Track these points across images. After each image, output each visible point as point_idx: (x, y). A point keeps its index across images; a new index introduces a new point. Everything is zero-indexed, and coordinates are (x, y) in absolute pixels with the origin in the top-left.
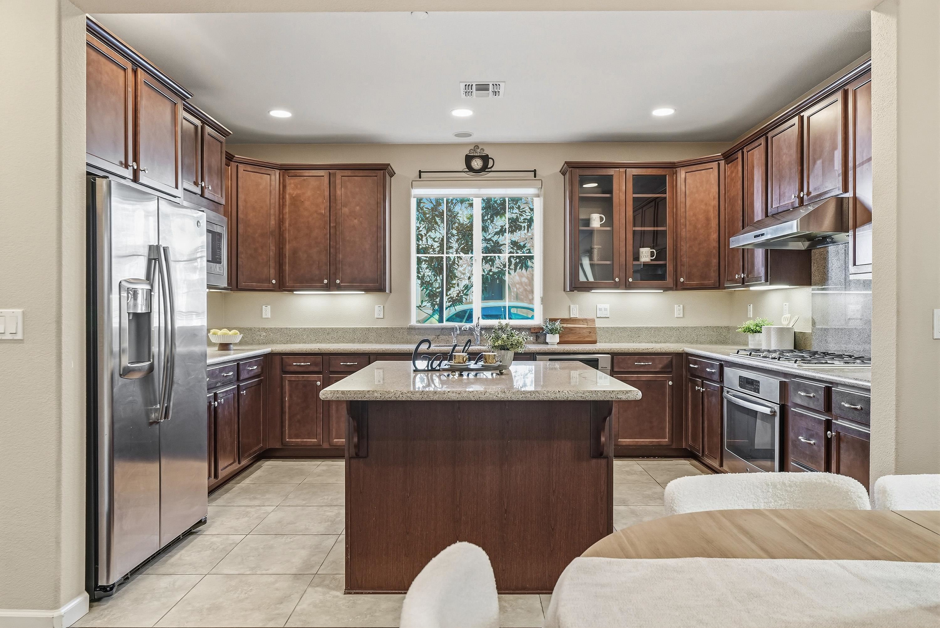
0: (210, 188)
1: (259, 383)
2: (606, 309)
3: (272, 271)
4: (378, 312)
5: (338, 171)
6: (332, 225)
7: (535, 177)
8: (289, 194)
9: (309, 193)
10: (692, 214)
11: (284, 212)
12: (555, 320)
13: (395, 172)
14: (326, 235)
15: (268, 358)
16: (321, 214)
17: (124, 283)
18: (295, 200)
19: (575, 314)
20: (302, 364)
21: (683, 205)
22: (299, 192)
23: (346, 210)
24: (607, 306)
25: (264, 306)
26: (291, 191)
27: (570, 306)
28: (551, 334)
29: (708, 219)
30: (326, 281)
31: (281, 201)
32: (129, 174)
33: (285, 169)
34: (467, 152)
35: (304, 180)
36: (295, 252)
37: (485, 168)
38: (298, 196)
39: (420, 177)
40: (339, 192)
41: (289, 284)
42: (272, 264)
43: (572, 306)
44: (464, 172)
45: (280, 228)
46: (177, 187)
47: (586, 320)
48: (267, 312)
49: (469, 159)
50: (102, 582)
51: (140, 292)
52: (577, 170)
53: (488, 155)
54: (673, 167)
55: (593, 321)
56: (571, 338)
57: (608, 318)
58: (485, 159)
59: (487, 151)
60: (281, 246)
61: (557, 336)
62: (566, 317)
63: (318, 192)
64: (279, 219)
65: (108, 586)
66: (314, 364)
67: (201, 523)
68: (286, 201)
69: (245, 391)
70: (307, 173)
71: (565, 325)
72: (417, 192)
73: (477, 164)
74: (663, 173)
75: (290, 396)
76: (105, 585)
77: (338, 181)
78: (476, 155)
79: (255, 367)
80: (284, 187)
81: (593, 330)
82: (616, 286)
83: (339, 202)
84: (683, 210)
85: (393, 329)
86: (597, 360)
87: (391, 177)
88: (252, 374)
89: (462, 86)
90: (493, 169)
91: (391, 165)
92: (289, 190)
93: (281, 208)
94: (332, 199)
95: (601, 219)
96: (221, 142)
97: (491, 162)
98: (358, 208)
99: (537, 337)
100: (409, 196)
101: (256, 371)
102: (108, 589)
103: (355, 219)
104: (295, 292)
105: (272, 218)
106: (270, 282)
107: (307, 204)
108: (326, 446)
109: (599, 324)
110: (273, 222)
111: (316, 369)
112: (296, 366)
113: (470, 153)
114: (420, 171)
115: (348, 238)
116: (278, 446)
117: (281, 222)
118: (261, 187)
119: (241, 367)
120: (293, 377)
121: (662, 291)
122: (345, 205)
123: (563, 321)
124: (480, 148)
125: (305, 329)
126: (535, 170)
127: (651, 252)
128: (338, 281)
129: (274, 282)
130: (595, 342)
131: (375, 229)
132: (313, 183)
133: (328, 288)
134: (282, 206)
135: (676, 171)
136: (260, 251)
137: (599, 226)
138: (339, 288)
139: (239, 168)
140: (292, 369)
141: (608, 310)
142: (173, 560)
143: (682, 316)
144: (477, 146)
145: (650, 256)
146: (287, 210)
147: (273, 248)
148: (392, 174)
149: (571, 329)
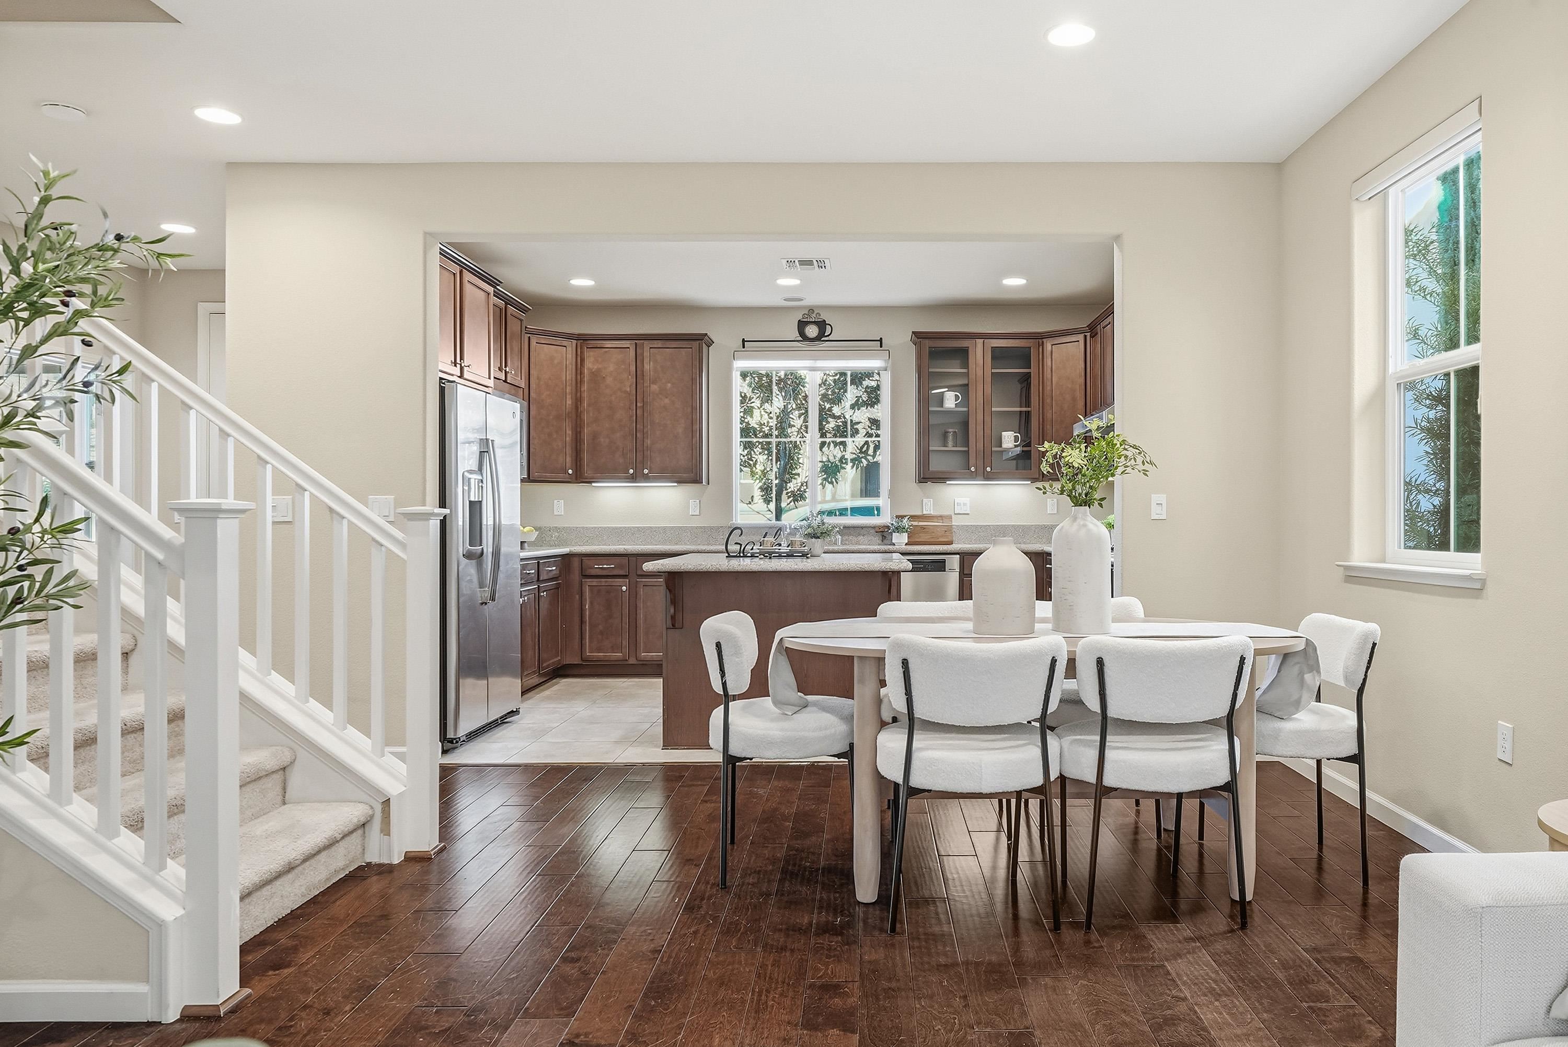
0: (513, 372)
1: (557, 587)
2: (965, 504)
3: (568, 459)
4: (694, 509)
5: (646, 342)
6: (639, 404)
7: (881, 347)
8: (588, 369)
9: (612, 368)
10: (1058, 393)
11: (582, 389)
12: (903, 517)
13: (714, 341)
14: (632, 416)
15: (566, 559)
16: (626, 392)
17: (466, 474)
18: (595, 375)
19: (928, 510)
20: (605, 566)
21: (1049, 383)
22: (600, 366)
23: (654, 387)
24: (967, 500)
25: (556, 501)
26: (590, 366)
27: (922, 501)
28: (898, 532)
29: (1074, 399)
30: (631, 471)
31: (579, 377)
32: (457, 371)
33: (582, 339)
34: (800, 317)
35: (606, 352)
36: (595, 436)
37: (819, 338)
38: (599, 370)
39: (744, 347)
40: (647, 367)
41: (587, 472)
42: (569, 450)
43: (925, 500)
44: (798, 341)
45: (577, 408)
46: (489, 378)
47: (941, 516)
48: (559, 507)
49: (802, 325)
50: (450, 735)
51: (472, 481)
52: (927, 341)
53: (824, 321)
54: (1039, 338)
55: (950, 517)
56: (924, 538)
57: (968, 514)
58: (822, 325)
59: (824, 316)
60: (579, 430)
61: (905, 535)
62: (919, 513)
63: (623, 367)
64: (576, 399)
65: (455, 739)
66: (620, 566)
67: (513, 713)
68: (584, 376)
69: (545, 593)
70: (609, 344)
71: (915, 523)
72: (741, 364)
73: (812, 331)
74: (1028, 345)
75: (591, 603)
76: (452, 737)
77: (646, 354)
78: (811, 320)
79: (554, 568)
80: (582, 360)
81: (949, 529)
82: (973, 476)
83: (647, 378)
84: (1049, 388)
85: (711, 528)
86: (944, 561)
87: (709, 347)
88: (551, 575)
89: (784, 262)
90: (831, 338)
91: (708, 334)
92: (589, 364)
93: (579, 385)
94: (639, 375)
95: (957, 397)
96: (521, 320)
97: (828, 329)
98: (669, 385)
99: (884, 538)
100: (729, 369)
101: (554, 572)
102: (454, 741)
103: (667, 398)
104: (593, 484)
105: (568, 397)
106: (566, 472)
107: (609, 380)
108: (632, 661)
109: (956, 521)
110: (569, 402)
111: (622, 573)
112: (598, 570)
113: (803, 318)
114: (743, 339)
115: (657, 421)
116: (576, 661)
117: (578, 401)
118: (556, 362)
119: (541, 566)
120: (595, 582)
121: (1030, 482)
122: (654, 382)
123: (913, 517)
124: (816, 312)
125: (605, 528)
126: (881, 339)
127: (1015, 436)
128: (646, 471)
129: (570, 472)
130: (950, 543)
131: (689, 410)
132: (616, 356)
133: (633, 478)
134: (579, 382)
135: (1043, 342)
136: (555, 436)
137: (953, 406)
138: (646, 478)
139: (532, 340)
140: (593, 572)
141: (968, 505)
142: (498, 735)
143: (1056, 512)
144: (811, 310)
145: (1013, 441)
146: (585, 387)
147: (569, 432)
148: (710, 343)
149: (923, 528)
